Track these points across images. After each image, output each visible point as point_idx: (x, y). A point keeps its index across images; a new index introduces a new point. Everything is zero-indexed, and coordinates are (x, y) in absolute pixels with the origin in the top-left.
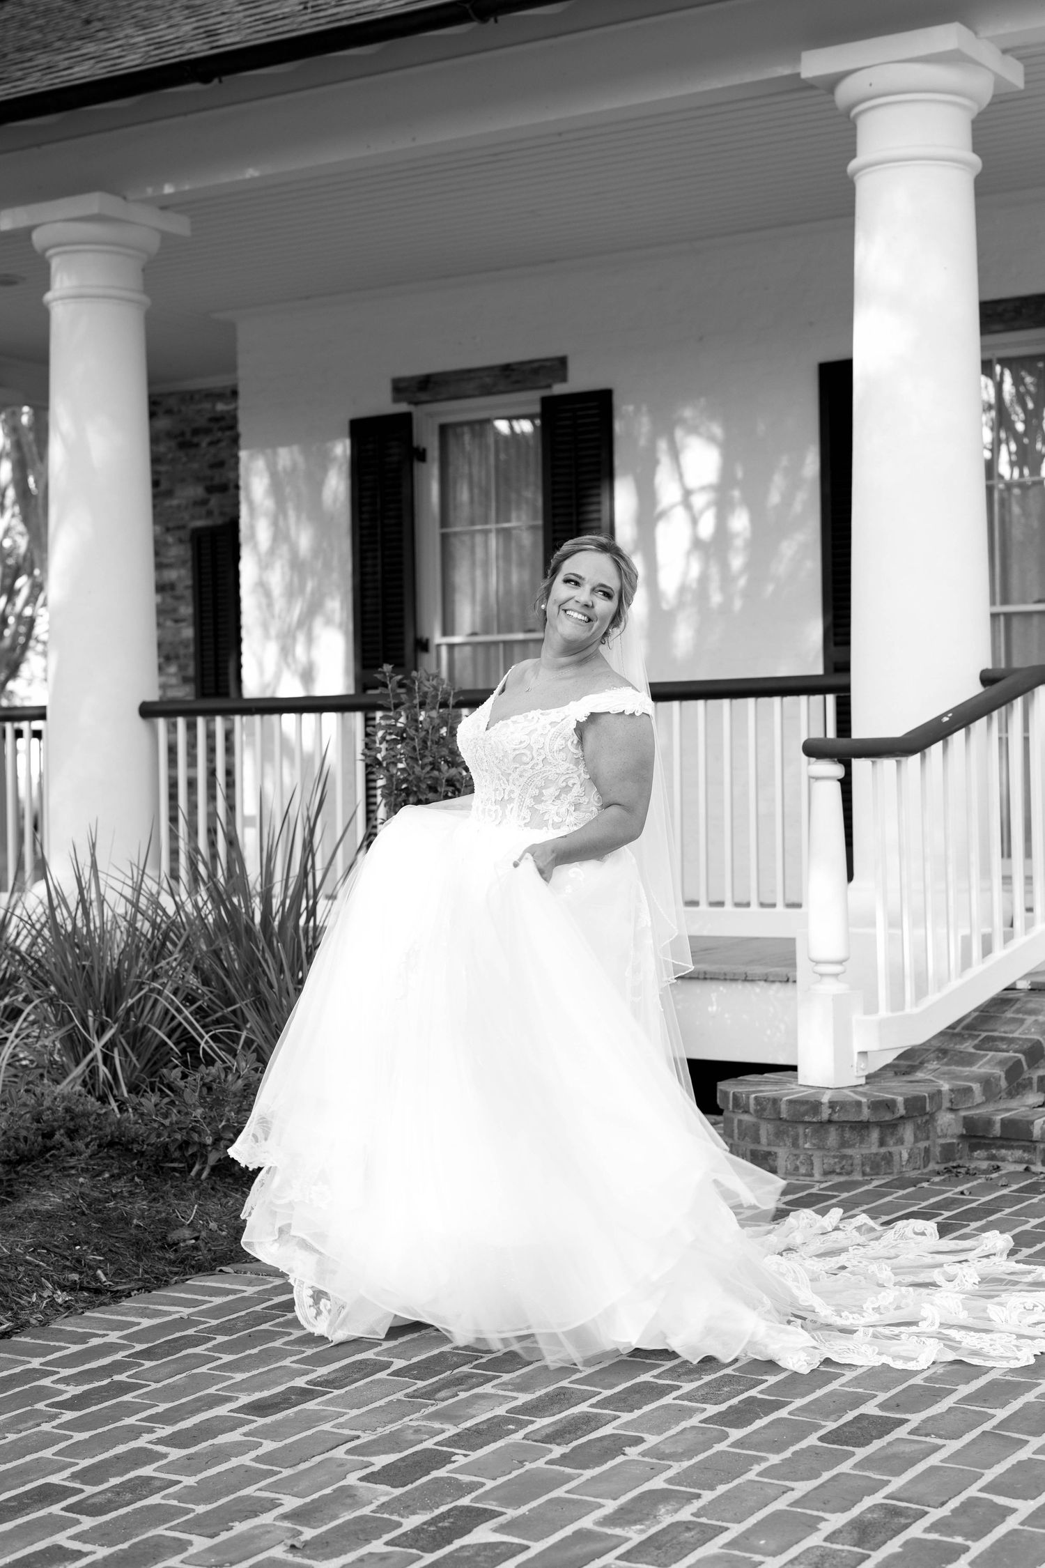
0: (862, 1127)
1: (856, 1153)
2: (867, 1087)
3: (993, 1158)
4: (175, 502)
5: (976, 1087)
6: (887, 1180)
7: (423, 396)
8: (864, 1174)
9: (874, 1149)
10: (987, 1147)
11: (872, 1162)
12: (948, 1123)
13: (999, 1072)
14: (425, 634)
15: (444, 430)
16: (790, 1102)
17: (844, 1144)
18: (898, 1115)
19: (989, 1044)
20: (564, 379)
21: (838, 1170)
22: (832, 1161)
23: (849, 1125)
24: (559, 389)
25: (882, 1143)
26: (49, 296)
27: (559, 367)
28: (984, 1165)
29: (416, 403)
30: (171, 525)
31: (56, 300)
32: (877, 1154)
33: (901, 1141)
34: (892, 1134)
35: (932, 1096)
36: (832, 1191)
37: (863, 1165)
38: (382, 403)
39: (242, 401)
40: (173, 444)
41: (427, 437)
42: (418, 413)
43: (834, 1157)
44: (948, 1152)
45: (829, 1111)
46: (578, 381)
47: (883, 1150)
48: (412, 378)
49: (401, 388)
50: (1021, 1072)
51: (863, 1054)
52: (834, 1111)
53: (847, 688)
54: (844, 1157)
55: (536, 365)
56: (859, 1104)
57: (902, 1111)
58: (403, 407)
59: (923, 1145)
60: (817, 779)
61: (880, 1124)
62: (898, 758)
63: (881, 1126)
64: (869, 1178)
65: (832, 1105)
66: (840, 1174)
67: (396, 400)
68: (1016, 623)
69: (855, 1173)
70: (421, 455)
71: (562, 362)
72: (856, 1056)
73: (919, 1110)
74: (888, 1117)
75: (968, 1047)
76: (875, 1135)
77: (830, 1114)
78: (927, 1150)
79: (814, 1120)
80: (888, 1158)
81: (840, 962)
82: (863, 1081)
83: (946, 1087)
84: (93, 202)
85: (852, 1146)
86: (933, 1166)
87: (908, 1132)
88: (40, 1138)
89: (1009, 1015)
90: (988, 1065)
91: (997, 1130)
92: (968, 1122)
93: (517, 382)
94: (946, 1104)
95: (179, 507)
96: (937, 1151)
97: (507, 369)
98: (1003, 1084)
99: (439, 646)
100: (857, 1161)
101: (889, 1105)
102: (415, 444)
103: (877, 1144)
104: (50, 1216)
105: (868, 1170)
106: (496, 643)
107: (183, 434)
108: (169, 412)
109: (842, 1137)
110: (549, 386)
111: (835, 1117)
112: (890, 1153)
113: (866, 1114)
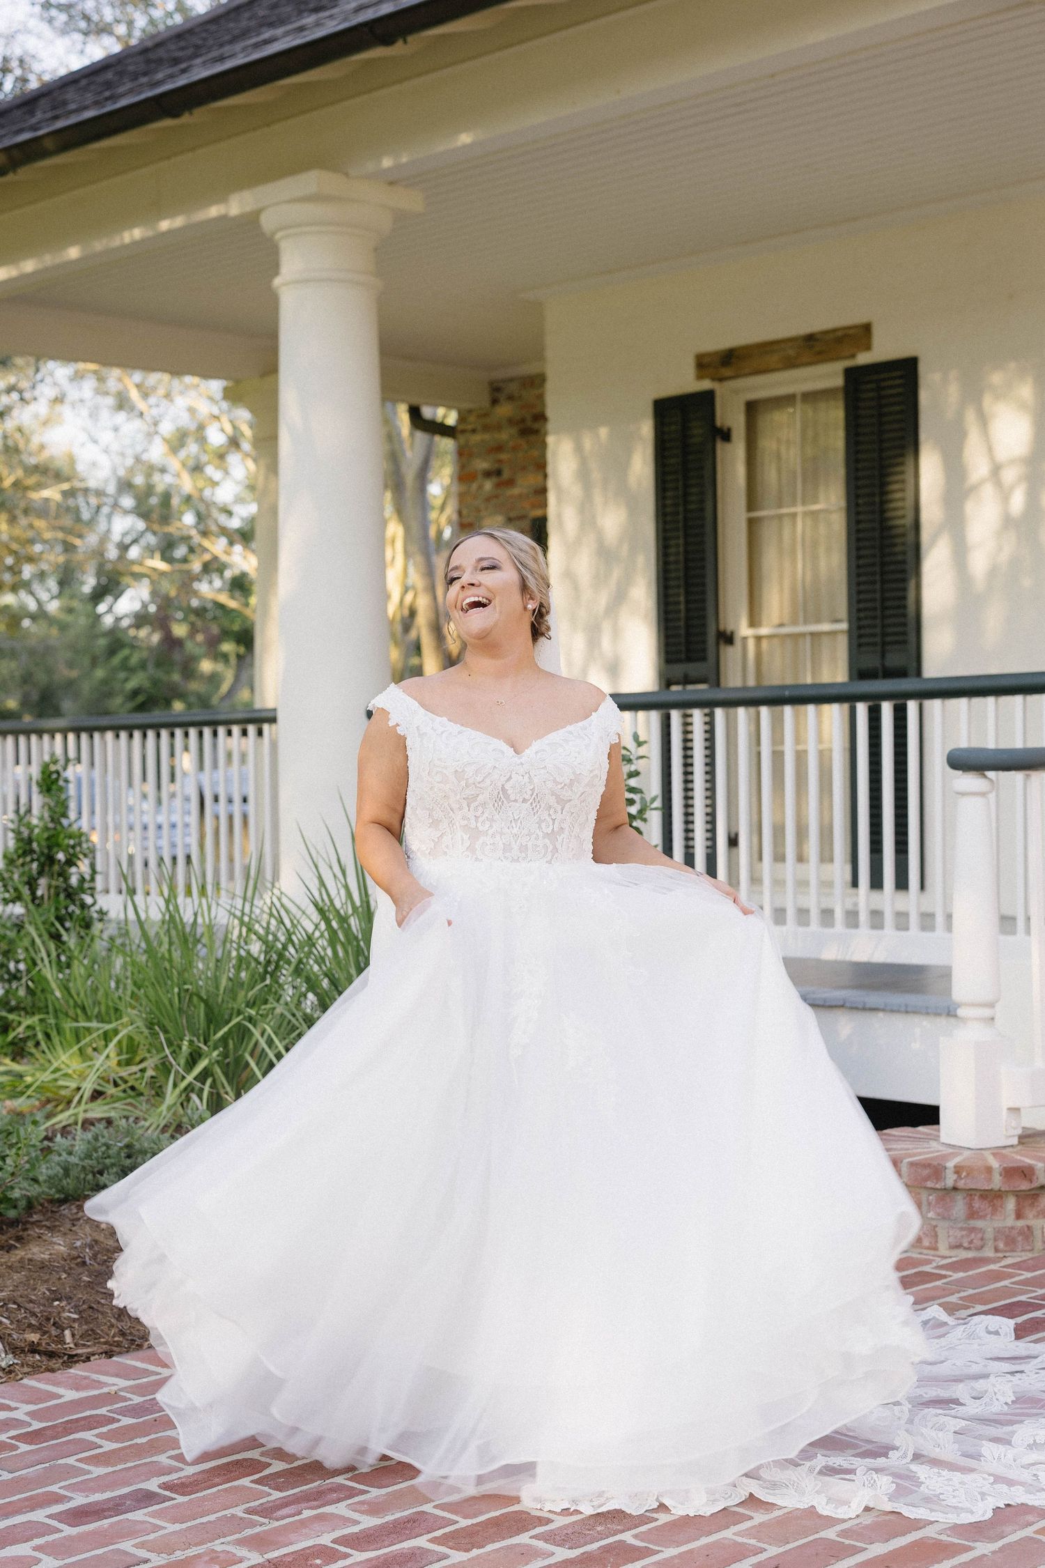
0: (993, 1197)
1: (988, 1226)
2: (1019, 1148)
4: (516, 491)
6: (1019, 1259)
7: (726, 372)
8: (997, 1250)
9: (1010, 1221)
11: (1007, 1237)
14: (728, 624)
15: (752, 408)
16: (912, 1164)
17: (972, 1214)
18: (1035, 1185)
20: (868, 347)
21: (966, 1245)
22: (959, 1234)
23: (978, 1194)
24: (863, 359)
25: (1019, 1215)
26: (277, 282)
27: (862, 334)
29: (721, 380)
30: (512, 514)
31: (284, 285)
32: (1012, 1228)
33: (1042, 1214)
34: (1032, 1205)
36: (947, 1270)
37: (995, 1240)
38: (686, 382)
39: (550, 386)
40: (514, 431)
41: (731, 415)
42: (721, 390)
43: (962, 1229)
45: (955, 1177)
46: (883, 349)
47: (1020, 1223)
48: (716, 353)
49: (704, 364)
51: (1015, 1110)
52: (960, 1177)
54: (972, 1230)
55: (840, 334)
56: (989, 1170)
57: (1041, 1179)
58: (706, 385)
60: (963, 794)
61: (1019, 1195)
63: (1017, 1196)
64: (1000, 1255)
65: (958, 1170)
66: (969, 1249)
67: (700, 377)
69: (986, 1249)
70: (726, 436)
71: (867, 328)
72: (1005, 1112)
74: (1025, 1186)
76: (1011, 1204)
77: (955, 1181)
79: (938, 1186)
80: (1028, 1233)
81: (991, 1005)
82: (1015, 1141)
84: (310, 181)
85: (983, 1217)
93: (820, 353)
95: (520, 496)
97: (810, 338)
99: (745, 639)
100: (990, 1234)
101: (1027, 1172)
102: (718, 423)
103: (1013, 1216)
104: (43, 1266)
105: (1001, 1245)
106: (803, 635)
107: (523, 420)
108: (511, 398)
109: (970, 1206)
110: (853, 356)
111: (961, 1184)
112: (1029, 1227)
113: (997, 1182)
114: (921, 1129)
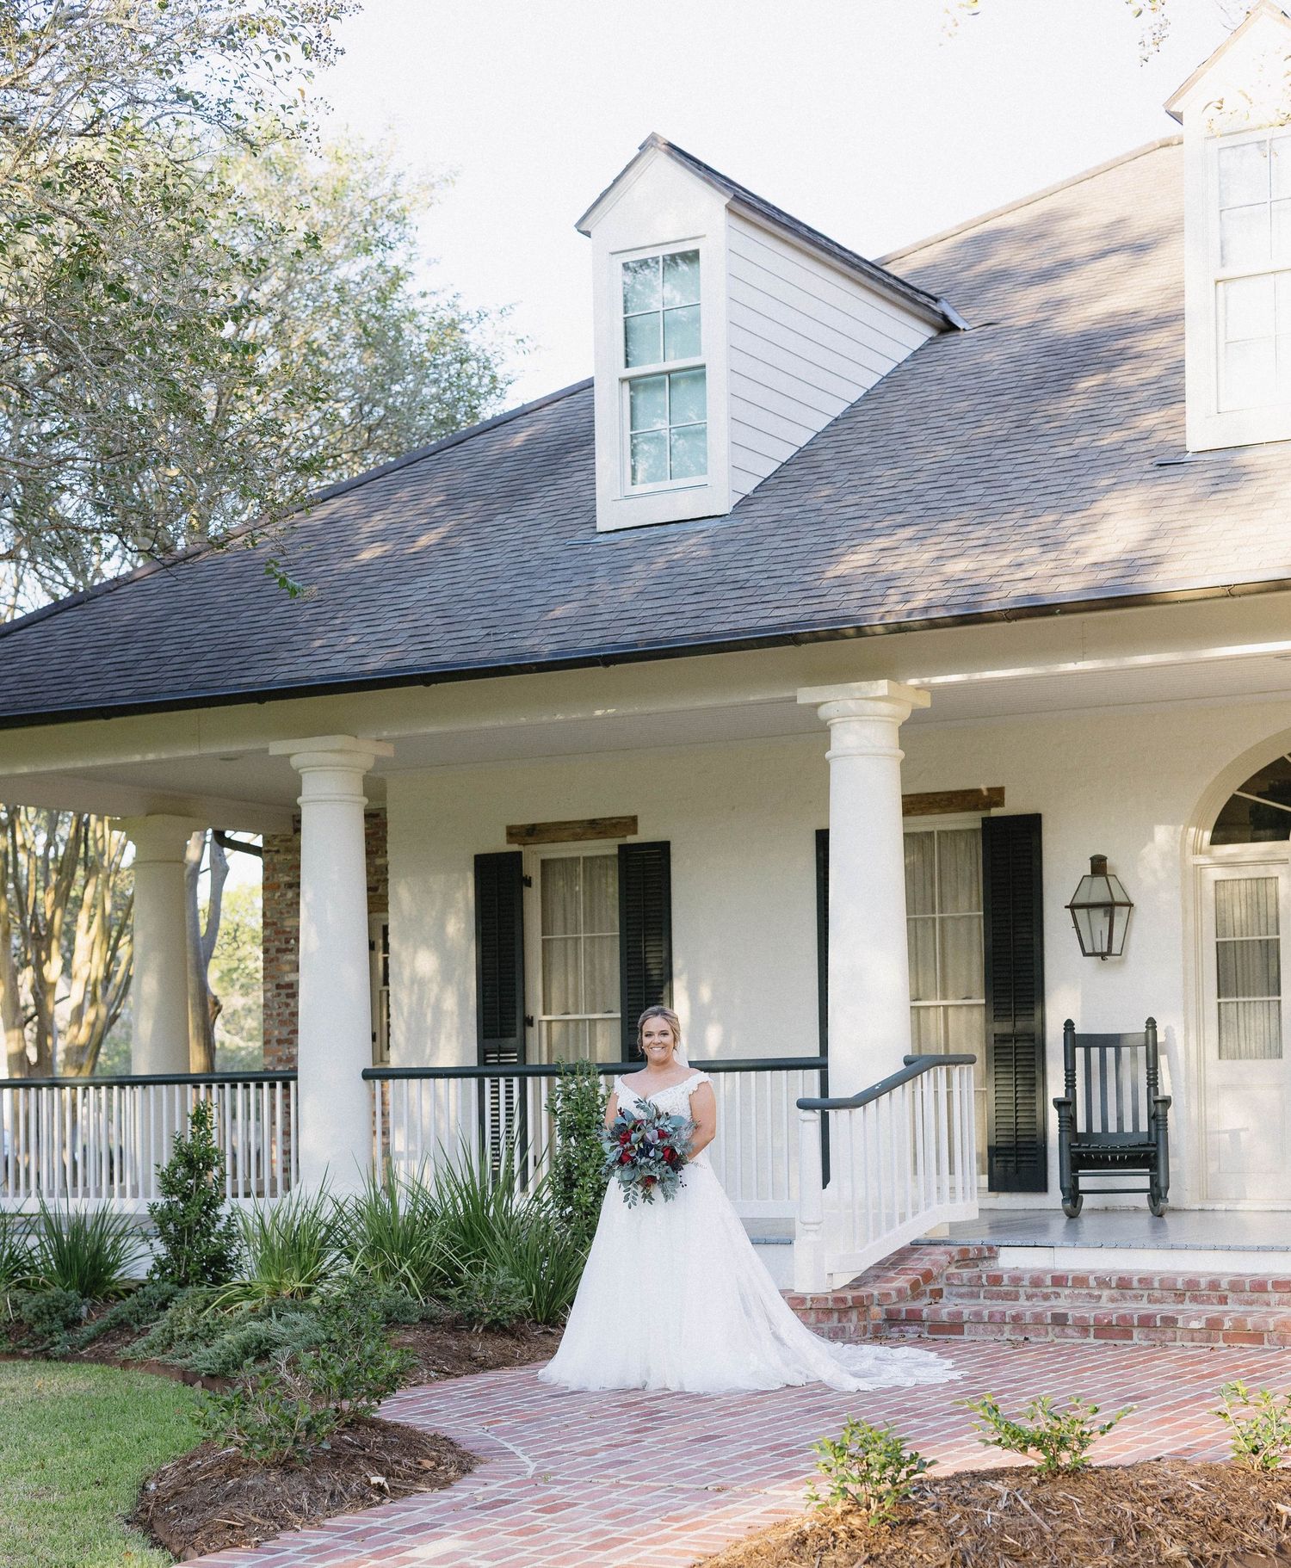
0: (829, 1311)
1: (825, 1326)
3: (901, 1331)
5: (893, 1293)
7: (530, 840)
9: (835, 1324)
10: (899, 1325)
11: (834, 1331)
12: (877, 1312)
13: (907, 1285)
14: (530, 1012)
15: (545, 864)
17: (819, 1321)
18: (848, 1306)
19: (903, 1271)
20: (635, 832)
23: (821, 1311)
24: (631, 839)
25: (840, 1321)
26: (300, 799)
27: (631, 823)
28: (896, 1335)
29: (525, 844)
31: (307, 802)
32: (837, 1327)
33: (850, 1320)
34: (845, 1316)
35: (867, 1297)
38: (499, 844)
41: (532, 869)
42: (526, 851)
44: (877, 1328)
45: (811, 1302)
46: (646, 833)
47: (840, 1325)
48: (522, 826)
49: (513, 833)
50: (919, 1285)
51: (831, 1275)
52: (813, 1303)
55: (615, 821)
56: (827, 1299)
57: (850, 1304)
58: (515, 848)
59: (862, 1323)
60: (806, 1121)
61: (839, 1310)
62: (850, 1110)
63: (839, 1312)
65: (812, 1299)
67: (509, 842)
68: (950, 1011)
70: (528, 882)
71: (634, 819)
72: (826, 1276)
73: (860, 1305)
74: (843, 1306)
75: (891, 1274)
76: (836, 1316)
77: (811, 1305)
78: (865, 1327)
79: (802, 1308)
81: (818, 1224)
82: (831, 1291)
83: (876, 1293)
85: (823, 1323)
86: (868, 1336)
87: (854, 1315)
89: (916, 1256)
90: (902, 1282)
91: (903, 1316)
92: (888, 1312)
93: (599, 832)
94: (876, 1302)
96: (870, 1327)
97: (593, 822)
98: (909, 1292)
99: (540, 1022)
101: (843, 1300)
102: (523, 874)
103: (837, 1321)
106: (584, 1020)
109: (817, 1317)
110: (625, 836)
111: (814, 1307)
112: (844, 1327)
113: (830, 1305)
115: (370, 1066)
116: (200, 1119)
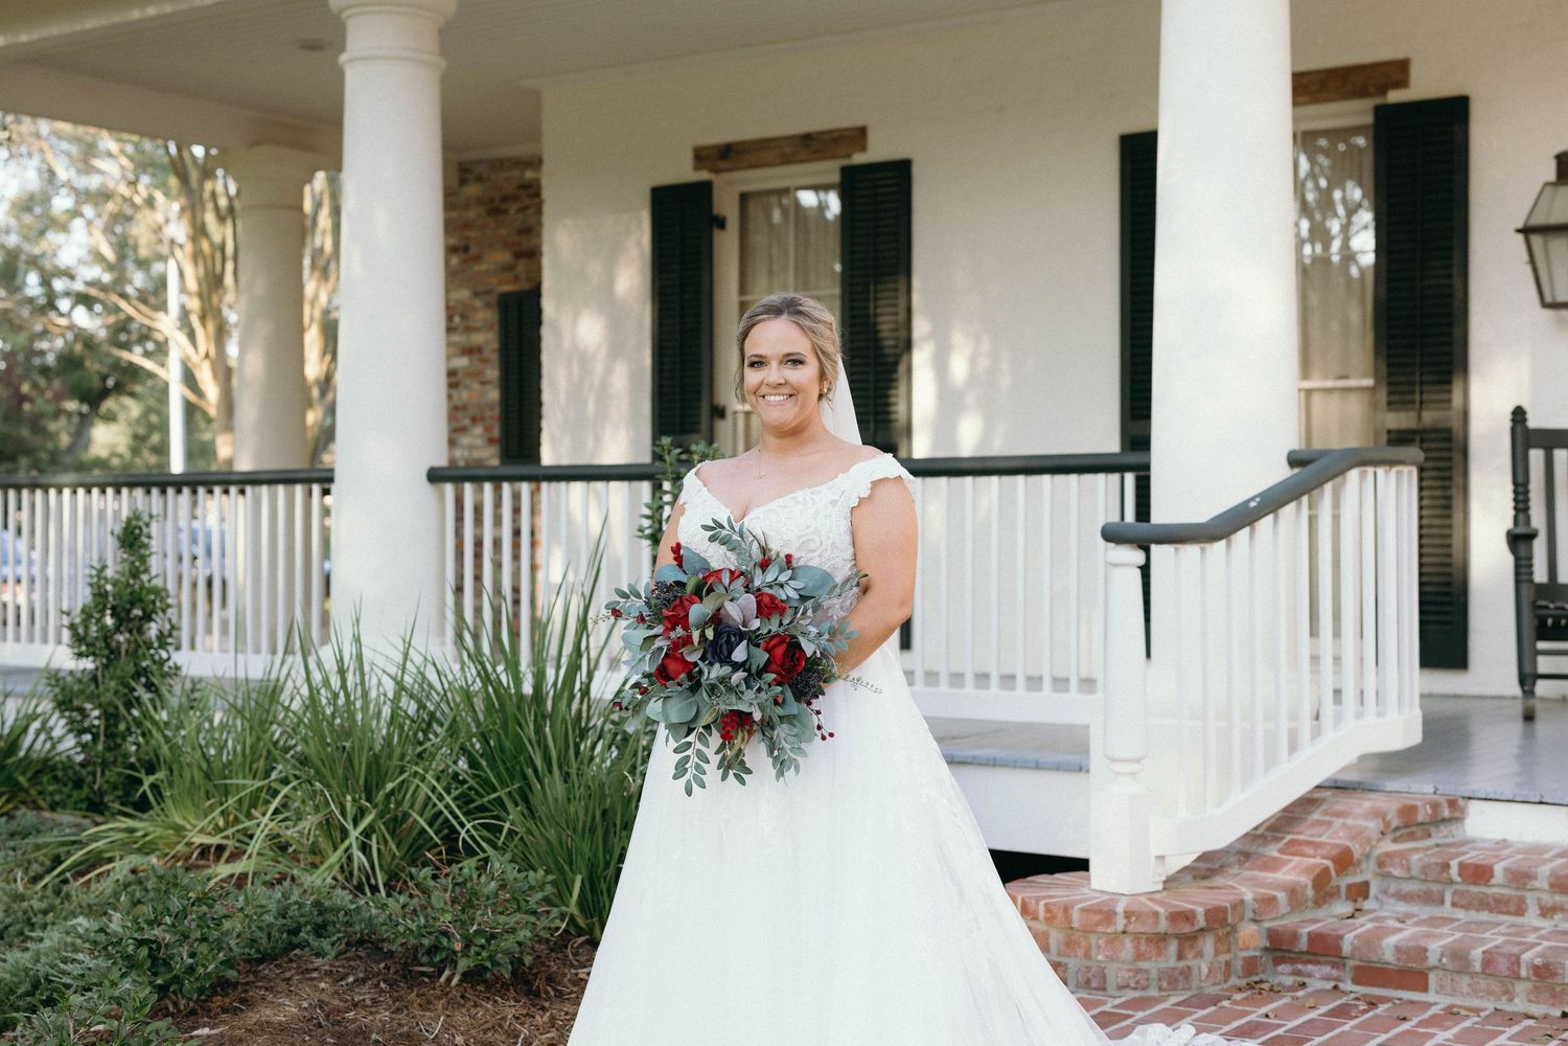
0: (1163, 938)
1: (1152, 966)
2: (1165, 893)
3: (1298, 973)
4: (483, 267)
5: (1281, 896)
6: (1186, 997)
7: (724, 164)
8: (1160, 989)
9: (1172, 962)
10: (1293, 961)
11: (1170, 977)
12: (1251, 936)
13: (1306, 880)
14: (721, 401)
15: (744, 198)
16: (1084, 910)
17: (1139, 957)
18: (1197, 927)
19: (1294, 848)
20: (863, 148)
21: (1132, 985)
22: (1126, 975)
23: (1144, 937)
24: (858, 159)
25: (1180, 957)
26: (343, 58)
27: (858, 137)
28: (1289, 981)
29: (717, 171)
30: (480, 289)
31: (352, 60)
32: (1174, 968)
33: (1200, 955)
34: (1191, 947)
35: (1234, 907)
36: (1127, 1009)
37: (1159, 980)
38: (683, 171)
39: (546, 169)
40: (482, 210)
41: (726, 203)
42: (719, 181)
43: (1129, 970)
44: (1251, 966)
45: (1125, 921)
46: (878, 150)
47: (1181, 964)
48: (713, 147)
49: (702, 156)
50: (1329, 879)
51: (1161, 858)
52: (1129, 922)
53: (1147, 467)
54: (1139, 971)
55: (835, 135)
56: (1156, 914)
57: (1201, 922)
58: (704, 176)
59: (1223, 958)
60: (1116, 565)
61: (1178, 937)
62: (1203, 545)
63: (1179, 939)
64: (1166, 994)
65: (1128, 915)
66: (1135, 989)
67: (697, 168)
69: (1151, 988)
70: (721, 223)
71: (863, 131)
72: (1153, 859)
73: (1220, 921)
74: (1187, 929)
75: (1273, 851)
76: (1173, 947)
77: (1126, 926)
78: (1228, 964)
79: (1109, 930)
80: (1187, 973)
81: (1138, 761)
82: (1160, 887)
83: (1249, 896)
85: (1149, 959)
86: (1234, 981)
87: (1208, 945)
88: (285, 935)
89: (1316, 816)
90: (1294, 871)
91: (1303, 944)
92: (1274, 936)
93: (816, 151)
94: (1249, 915)
95: (487, 272)
96: (1238, 965)
97: (807, 139)
98: (1310, 892)
99: (735, 413)
100: (1154, 974)
101: (1188, 917)
102: (716, 211)
103: (1175, 958)
104: (282, 1029)
105: (1165, 985)
107: (492, 201)
108: (479, 179)
109: (1137, 948)
110: (849, 156)
111: (1131, 928)
112: (1189, 967)
113: (1163, 926)
114: (1057, 875)
115: (441, 461)
116: (132, 538)
